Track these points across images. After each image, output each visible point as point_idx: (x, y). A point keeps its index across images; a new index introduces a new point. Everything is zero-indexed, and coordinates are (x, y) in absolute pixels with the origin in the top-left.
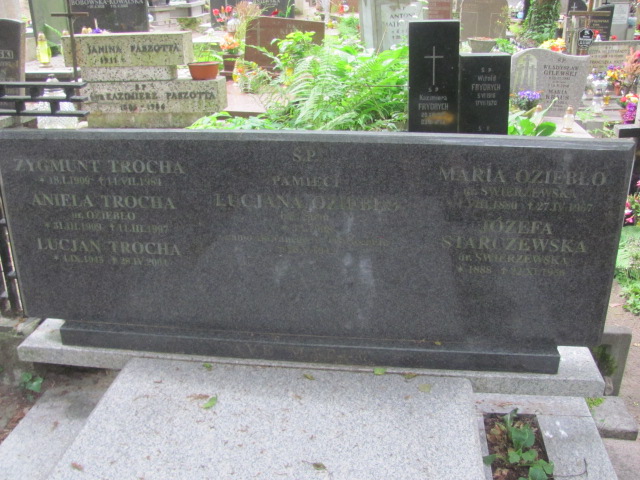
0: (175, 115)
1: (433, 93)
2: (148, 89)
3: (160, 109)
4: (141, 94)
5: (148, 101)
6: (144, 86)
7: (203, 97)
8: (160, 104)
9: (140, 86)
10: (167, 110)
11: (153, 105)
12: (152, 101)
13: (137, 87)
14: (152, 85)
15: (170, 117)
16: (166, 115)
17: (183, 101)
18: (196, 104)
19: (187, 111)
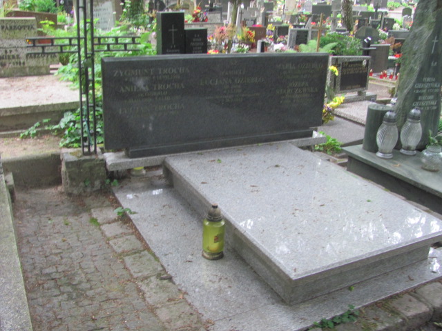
0: (30, 68)
1: (173, 48)
2: (14, 53)
3: (22, 65)
4: (9, 57)
5: (14, 60)
6: (11, 51)
7: (49, 57)
8: (22, 61)
9: (8, 51)
10: (26, 65)
11: (17, 63)
12: (17, 60)
13: (6, 52)
14: (16, 50)
15: (28, 69)
16: (26, 68)
17: (36, 59)
18: (45, 60)
19: (39, 65)
